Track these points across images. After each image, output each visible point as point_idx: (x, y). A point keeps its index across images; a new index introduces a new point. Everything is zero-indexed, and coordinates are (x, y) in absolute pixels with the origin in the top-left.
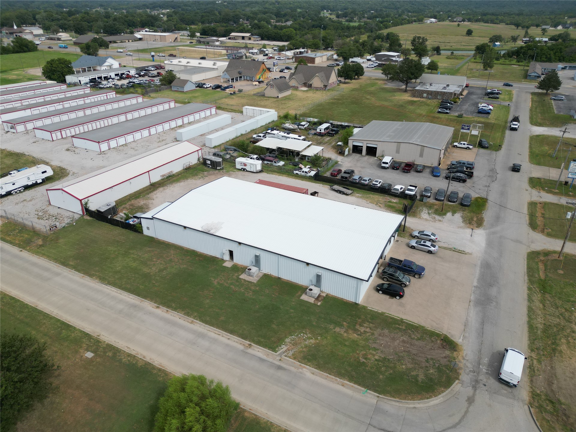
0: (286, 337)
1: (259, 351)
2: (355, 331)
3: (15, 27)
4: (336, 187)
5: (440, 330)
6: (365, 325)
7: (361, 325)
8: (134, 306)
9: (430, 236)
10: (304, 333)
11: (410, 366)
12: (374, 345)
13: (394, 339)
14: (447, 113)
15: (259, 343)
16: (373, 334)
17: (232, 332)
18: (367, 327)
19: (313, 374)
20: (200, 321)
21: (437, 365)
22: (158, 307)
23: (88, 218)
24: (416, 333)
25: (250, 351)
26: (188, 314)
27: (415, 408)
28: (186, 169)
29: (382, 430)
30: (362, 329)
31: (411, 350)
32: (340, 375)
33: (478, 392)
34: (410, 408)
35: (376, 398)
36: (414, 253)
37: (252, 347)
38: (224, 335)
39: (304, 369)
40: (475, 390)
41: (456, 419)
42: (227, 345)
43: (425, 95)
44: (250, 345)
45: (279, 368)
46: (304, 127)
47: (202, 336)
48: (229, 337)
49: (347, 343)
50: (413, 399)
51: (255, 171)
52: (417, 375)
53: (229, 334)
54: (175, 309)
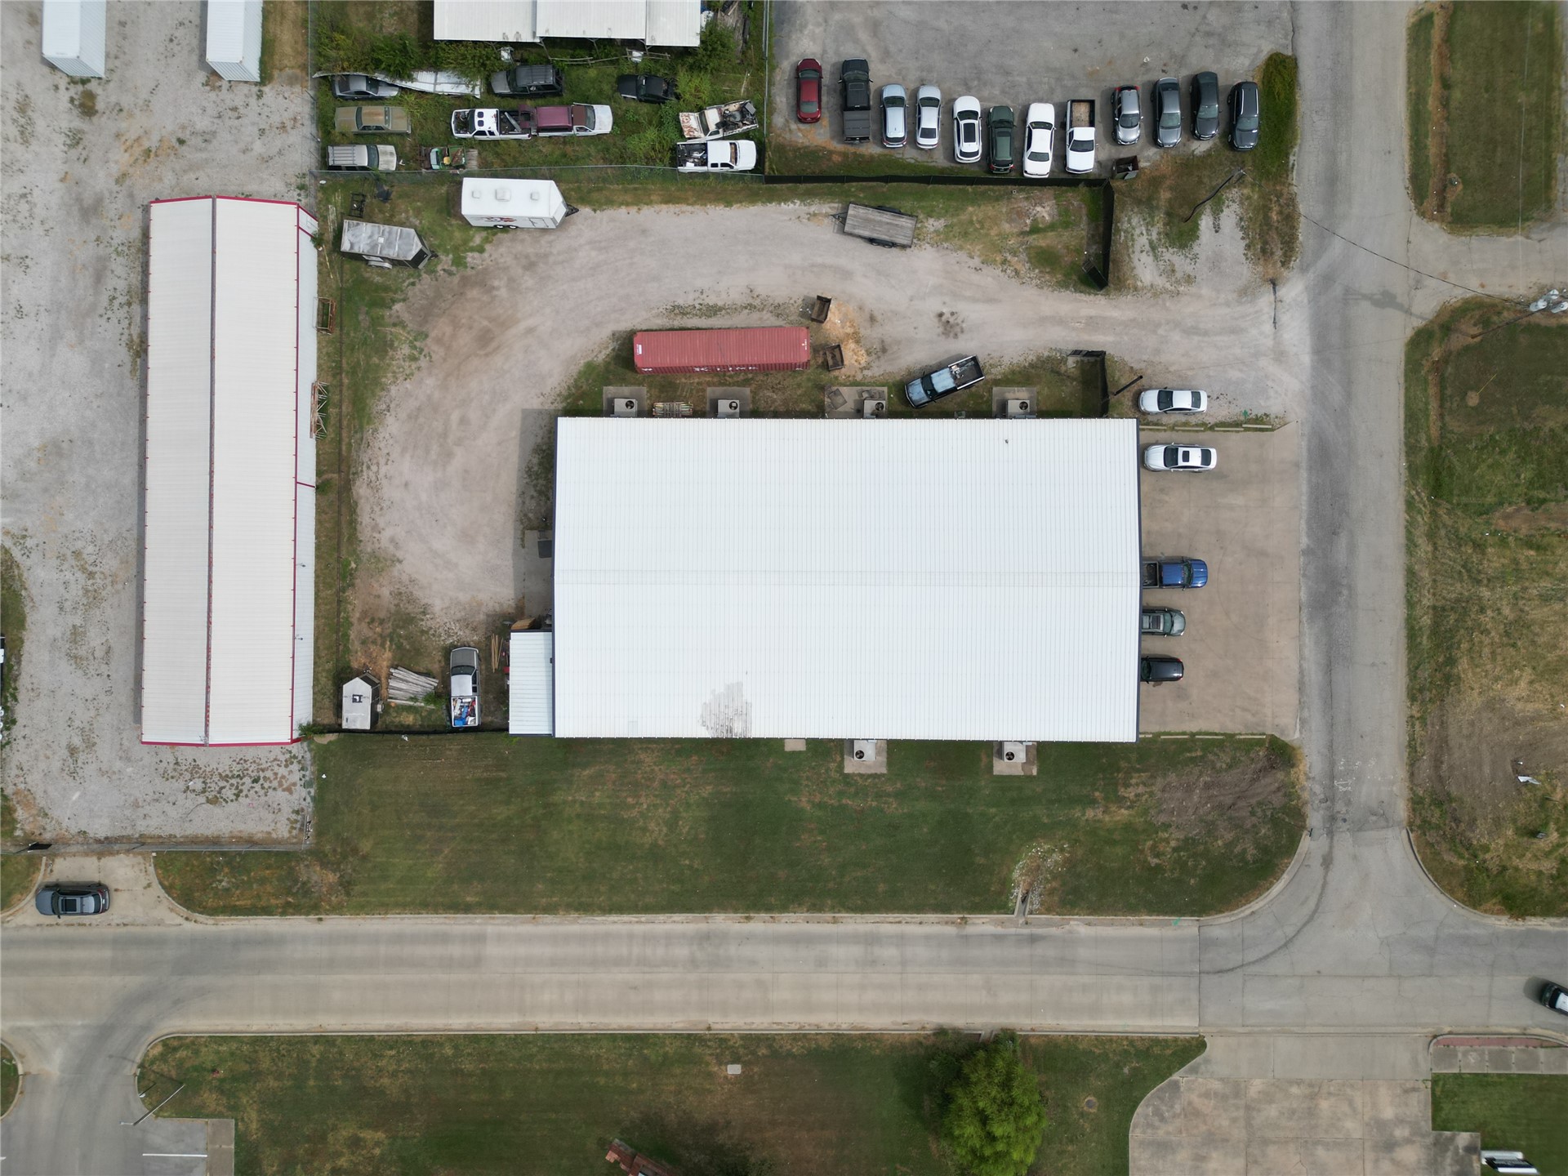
0: (1011, 871)
1: (983, 924)
2: (1120, 801)
5: (1261, 729)
6: (1133, 781)
7: (1127, 786)
10: (1035, 847)
12: (1163, 818)
13: (1189, 789)
15: (976, 908)
16: (1151, 794)
17: (919, 908)
22: (748, 919)
23: (330, 737)
24: (1222, 755)
25: (970, 930)
26: (816, 908)
27: (1253, 913)
30: (1130, 793)
32: (1131, 909)
33: (1335, 838)
34: (1247, 917)
35: (1196, 923)
37: (970, 922)
38: (909, 920)
39: (1072, 923)
40: (1332, 839)
41: (1312, 904)
44: (962, 919)
45: (1033, 939)
48: (919, 920)
49: (1116, 836)
51: (549, 224)
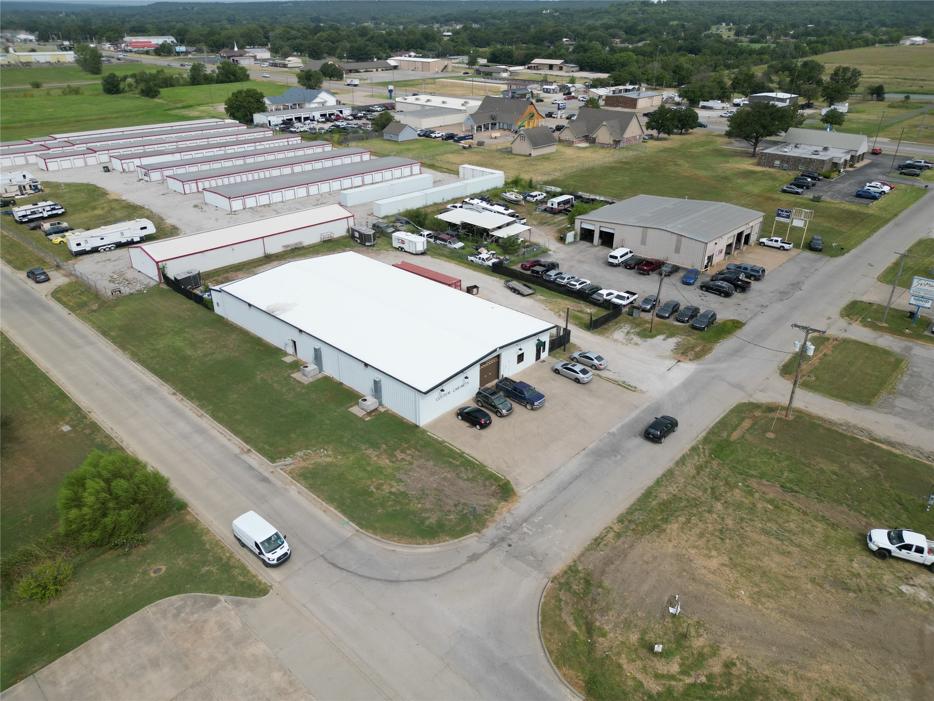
0: (299, 450)
1: (255, 459)
2: (391, 456)
3: (236, 49)
4: (515, 284)
5: (505, 474)
6: (408, 452)
7: (403, 451)
8: (150, 390)
9: (592, 360)
10: (325, 449)
11: (428, 505)
12: (403, 477)
13: (433, 474)
14: (797, 193)
15: (261, 451)
16: (411, 463)
17: (237, 433)
18: (409, 455)
19: (299, 493)
20: (210, 416)
21: (465, 511)
22: (174, 394)
23: (165, 287)
24: (469, 471)
25: (245, 457)
26: (202, 407)
27: (393, 550)
28: (324, 242)
29: (332, 564)
30: (400, 456)
31: (446, 489)
32: (330, 500)
33: (493, 550)
34: (386, 550)
35: (355, 532)
36: (553, 379)
37: (250, 454)
38: (227, 435)
39: (293, 487)
40: (491, 549)
41: (436, 573)
42: (223, 446)
43: (777, 163)
44: (250, 450)
45: (265, 480)
46: (535, 199)
47: (201, 431)
48: (230, 438)
49: (369, 468)
50: (399, 541)
51: (414, 252)
52: (428, 518)
53: (233, 435)
54: (191, 399)
